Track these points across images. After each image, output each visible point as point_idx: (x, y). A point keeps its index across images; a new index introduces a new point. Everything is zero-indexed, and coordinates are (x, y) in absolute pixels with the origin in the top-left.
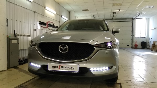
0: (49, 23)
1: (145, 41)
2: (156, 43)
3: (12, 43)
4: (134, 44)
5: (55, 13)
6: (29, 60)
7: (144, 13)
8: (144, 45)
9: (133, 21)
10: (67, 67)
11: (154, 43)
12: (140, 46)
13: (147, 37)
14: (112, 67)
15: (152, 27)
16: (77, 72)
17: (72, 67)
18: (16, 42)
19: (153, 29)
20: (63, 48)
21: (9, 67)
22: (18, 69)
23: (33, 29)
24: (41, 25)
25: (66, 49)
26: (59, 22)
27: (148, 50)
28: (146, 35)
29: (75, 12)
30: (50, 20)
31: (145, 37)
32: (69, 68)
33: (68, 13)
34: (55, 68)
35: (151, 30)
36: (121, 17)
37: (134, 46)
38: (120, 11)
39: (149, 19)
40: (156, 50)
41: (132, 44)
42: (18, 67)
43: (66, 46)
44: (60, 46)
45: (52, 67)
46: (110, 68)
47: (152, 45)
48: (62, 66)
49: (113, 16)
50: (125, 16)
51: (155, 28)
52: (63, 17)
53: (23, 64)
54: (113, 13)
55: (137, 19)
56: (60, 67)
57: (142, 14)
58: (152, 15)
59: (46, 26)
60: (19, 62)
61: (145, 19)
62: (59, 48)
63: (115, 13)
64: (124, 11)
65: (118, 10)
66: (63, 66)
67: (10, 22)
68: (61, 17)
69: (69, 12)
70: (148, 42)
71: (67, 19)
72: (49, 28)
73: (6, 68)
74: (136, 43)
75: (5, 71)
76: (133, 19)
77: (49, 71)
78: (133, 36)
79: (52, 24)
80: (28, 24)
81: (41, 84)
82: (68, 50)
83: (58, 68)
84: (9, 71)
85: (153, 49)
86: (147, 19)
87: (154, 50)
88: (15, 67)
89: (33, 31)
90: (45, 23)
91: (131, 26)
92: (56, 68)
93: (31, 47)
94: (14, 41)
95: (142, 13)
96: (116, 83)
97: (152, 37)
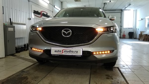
0: (43, 13)
1: (132, 32)
2: (143, 33)
3: (9, 30)
4: (122, 34)
5: (48, 2)
6: (30, 46)
7: (132, 4)
8: (131, 35)
9: (121, 12)
10: (70, 51)
11: (141, 32)
12: (127, 36)
13: (134, 28)
14: (113, 51)
15: (139, 18)
16: (80, 56)
17: (75, 51)
18: (13, 30)
19: (140, 20)
20: (67, 32)
21: (6, 55)
22: (15, 56)
23: (27, 18)
24: (35, 14)
25: (69, 33)
26: (53, 12)
27: (135, 39)
28: (133, 25)
29: (67, 2)
30: (43, 10)
31: (132, 27)
32: (73, 52)
33: (60, 3)
34: (58, 52)
35: (139, 21)
36: (110, 9)
37: (122, 36)
38: (110, 2)
39: (136, 10)
40: (143, 39)
41: (120, 34)
42: (15, 55)
43: (69, 30)
44: (63, 31)
45: (55, 51)
46: (111, 51)
47: (139, 34)
48: (65, 50)
49: (103, 7)
50: (115, 8)
51: (142, 19)
52: (56, 7)
53: (19, 52)
54: (104, 4)
55: (125, 10)
56: (63, 51)
57: (131, 6)
58: (140, 6)
59: (40, 16)
60: (15, 49)
61: (133, 11)
62: (62, 32)
63: (105, 4)
64: (114, 2)
65: (109, 1)
66: (67, 50)
67: (6, 10)
68: (54, 7)
69: (62, 2)
70: (135, 32)
71: (60, 9)
72: (43, 17)
73: (4, 56)
74: (124, 33)
75: (2, 58)
76: (122, 10)
77: (53, 55)
78: (122, 26)
79: (45, 13)
80: (23, 13)
81: (43, 69)
82: (71, 34)
83: (62, 52)
84: (7, 58)
85: (140, 38)
86: (135, 11)
87: (141, 40)
88: (13, 55)
89: (28, 20)
90: (39, 13)
91: (120, 17)
92: (60, 53)
93: (32, 32)
94: (10, 29)
95: (130, 4)
96: (114, 67)
97: (140, 27)
